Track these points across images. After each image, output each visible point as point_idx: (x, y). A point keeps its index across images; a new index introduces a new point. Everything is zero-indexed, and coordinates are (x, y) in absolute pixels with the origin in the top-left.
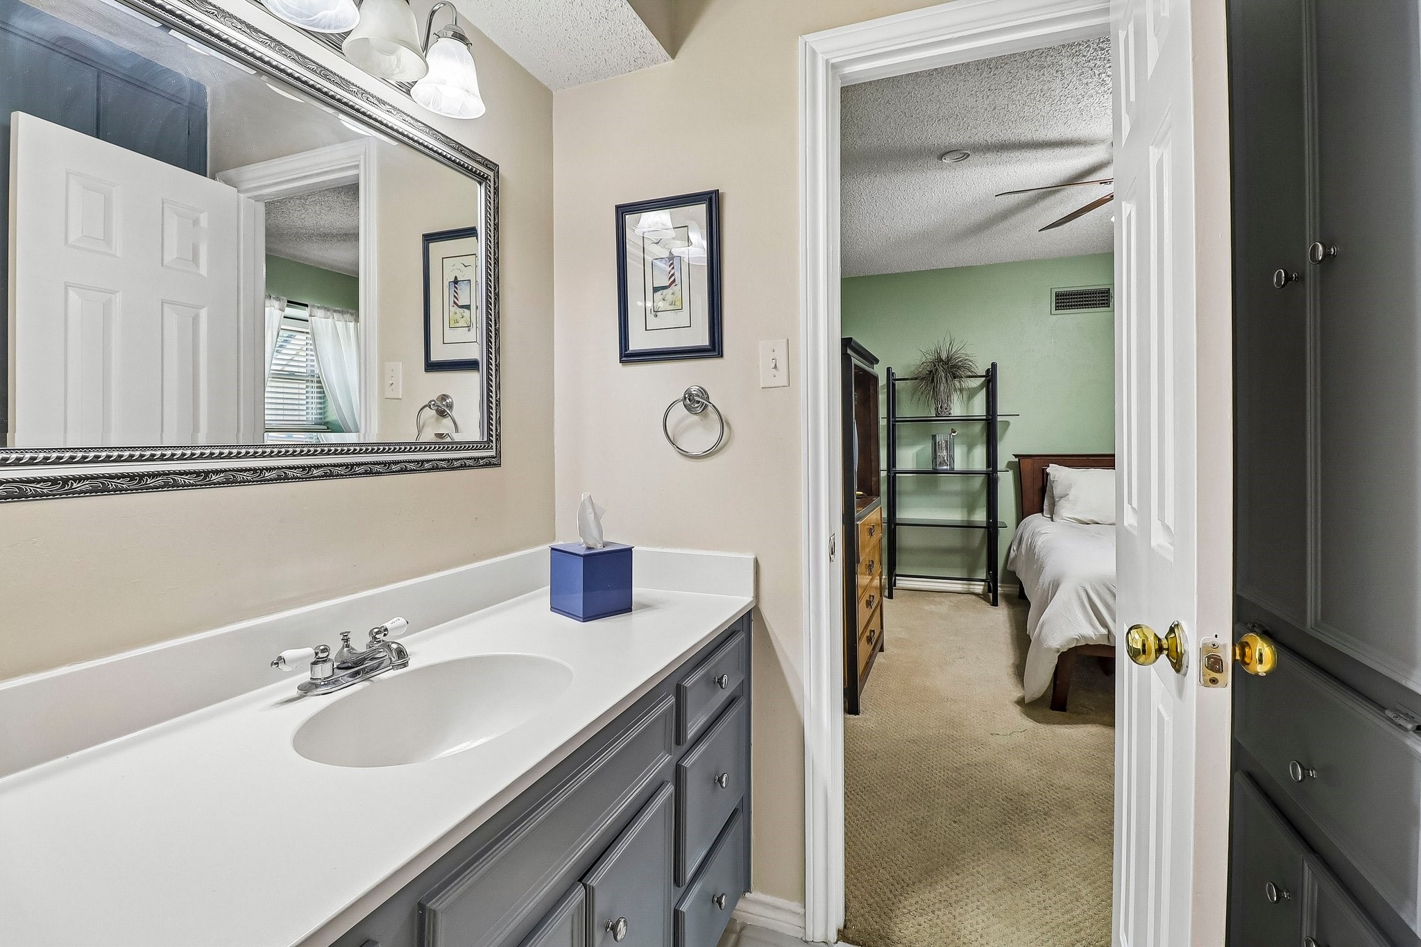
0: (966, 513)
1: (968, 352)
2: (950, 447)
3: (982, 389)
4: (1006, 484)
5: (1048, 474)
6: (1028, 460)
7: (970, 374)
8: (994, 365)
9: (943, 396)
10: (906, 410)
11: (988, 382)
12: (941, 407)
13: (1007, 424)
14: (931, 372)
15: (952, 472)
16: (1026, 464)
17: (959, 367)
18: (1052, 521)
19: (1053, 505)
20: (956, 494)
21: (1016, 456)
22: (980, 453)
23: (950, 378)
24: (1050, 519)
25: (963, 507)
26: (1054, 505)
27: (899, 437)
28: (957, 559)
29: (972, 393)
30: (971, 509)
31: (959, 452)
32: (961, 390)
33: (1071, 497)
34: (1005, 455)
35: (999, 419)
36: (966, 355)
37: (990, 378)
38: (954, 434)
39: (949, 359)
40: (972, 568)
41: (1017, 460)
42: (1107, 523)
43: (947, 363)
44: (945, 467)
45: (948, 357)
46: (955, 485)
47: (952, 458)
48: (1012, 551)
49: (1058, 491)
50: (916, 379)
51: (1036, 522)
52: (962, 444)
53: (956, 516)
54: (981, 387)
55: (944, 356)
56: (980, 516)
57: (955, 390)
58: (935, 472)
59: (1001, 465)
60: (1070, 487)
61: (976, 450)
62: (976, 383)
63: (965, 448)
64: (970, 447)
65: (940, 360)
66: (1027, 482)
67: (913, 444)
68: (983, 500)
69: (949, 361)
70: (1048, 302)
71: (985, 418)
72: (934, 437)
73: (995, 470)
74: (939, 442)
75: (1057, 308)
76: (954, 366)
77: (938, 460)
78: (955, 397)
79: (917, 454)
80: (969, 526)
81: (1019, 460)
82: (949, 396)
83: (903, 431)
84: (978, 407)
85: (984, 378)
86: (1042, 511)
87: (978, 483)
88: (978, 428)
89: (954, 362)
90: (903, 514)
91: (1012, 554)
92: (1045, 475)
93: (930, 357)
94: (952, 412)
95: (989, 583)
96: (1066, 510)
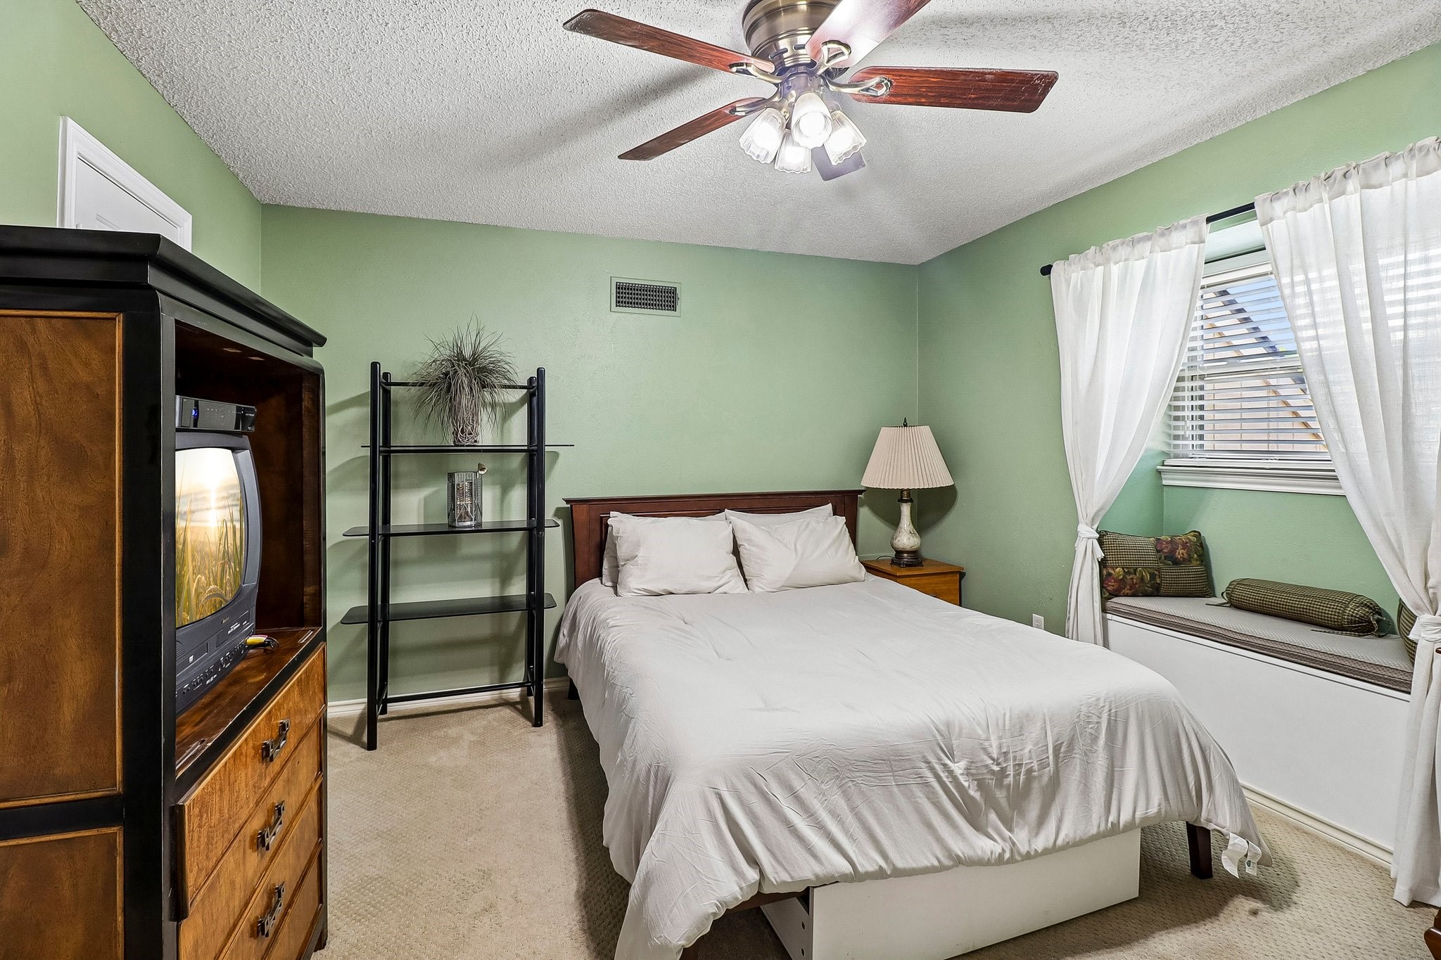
0: (498, 585)
1: (503, 350)
2: (474, 492)
3: (523, 405)
4: (554, 541)
5: (607, 526)
6: (585, 507)
7: (506, 382)
8: (541, 372)
9: (464, 414)
10: (406, 434)
11: (531, 395)
12: (462, 431)
13: (556, 455)
14: (446, 374)
15: (478, 530)
16: (581, 513)
17: (491, 372)
18: (616, 593)
19: (616, 570)
20: (483, 557)
21: (568, 501)
22: (519, 496)
23: (476, 387)
24: (611, 589)
25: (493, 576)
26: (618, 572)
27: (397, 475)
28: (485, 653)
29: (509, 410)
30: (505, 578)
31: (488, 496)
32: (494, 405)
33: (639, 560)
34: (554, 500)
35: (547, 449)
36: (501, 354)
37: (535, 391)
38: (483, 473)
39: (475, 357)
40: (504, 667)
41: (569, 506)
42: (683, 592)
43: (471, 364)
44: (468, 523)
45: (474, 354)
46: (484, 545)
47: (478, 508)
48: (561, 636)
49: (622, 551)
50: (422, 384)
51: (594, 591)
52: (494, 484)
53: (484, 591)
54: (521, 402)
55: (467, 353)
56: (518, 588)
57: (484, 405)
58: (452, 530)
59: (549, 515)
60: (638, 545)
61: (512, 492)
62: (516, 396)
63: (498, 490)
64: (505, 489)
65: (460, 357)
66: (581, 534)
67: (418, 486)
68: (522, 564)
69: (475, 360)
70: (607, 295)
71: (526, 448)
72: (451, 476)
73: (541, 526)
74: (458, 485)
75: (618, 303)
76: (483, 370)
77: (458, 512)
78: (484, 416)
79: (426, 500)
80: (502, 606)
81: (571, 506)
82: (475, 414)
83: (401, 465)
84: (517, 433)
85: (526, 390)
86: (600, 575)
87: (515, 541)
88: (516, 461)
89: (482, 363)
90: (403, 595)
91: (562, 641)
92: (604, 527)
93: (447, 353)
94: (479, 438)
95: (529, 687)
96: (634, 579)
